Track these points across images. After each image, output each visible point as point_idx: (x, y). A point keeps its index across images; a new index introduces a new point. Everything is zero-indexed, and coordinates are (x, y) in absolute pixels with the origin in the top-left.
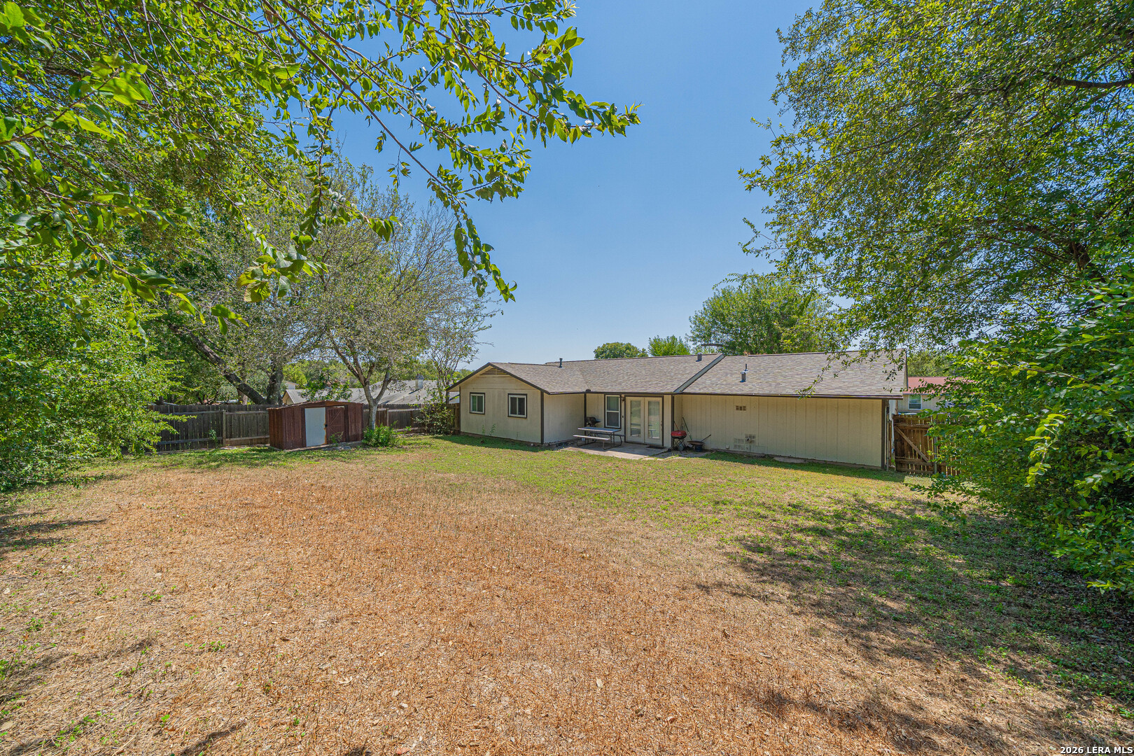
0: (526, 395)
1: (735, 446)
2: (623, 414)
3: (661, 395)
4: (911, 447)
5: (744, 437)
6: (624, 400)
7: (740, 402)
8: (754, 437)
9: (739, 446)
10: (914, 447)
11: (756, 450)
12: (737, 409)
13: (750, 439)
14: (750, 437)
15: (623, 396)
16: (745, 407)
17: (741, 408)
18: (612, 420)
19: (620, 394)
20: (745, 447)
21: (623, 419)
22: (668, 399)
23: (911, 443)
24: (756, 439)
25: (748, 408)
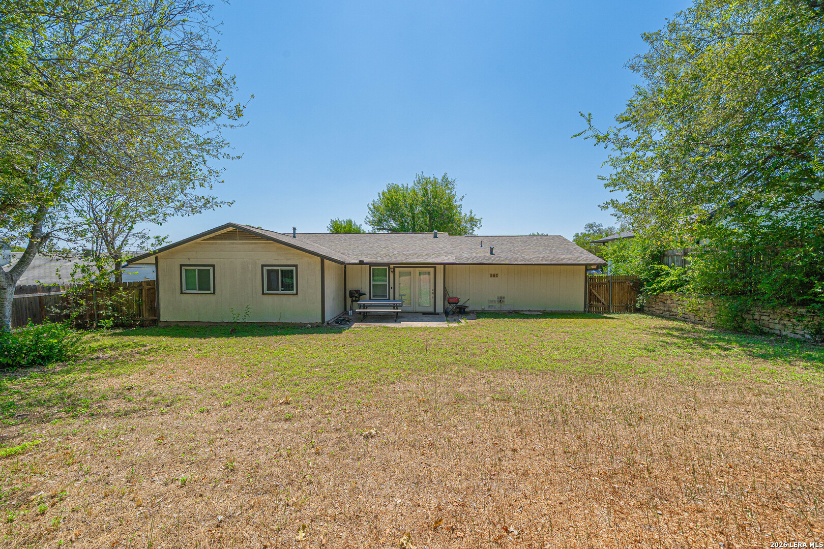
0: (296, 266)
1: (489, 306)
2: (392, 285)
3: (433, 265)
4: (596, 296)
5: (496, 299)
6: (394, 272)
7: (493, 270)
8: (504, 298)
9: (492, 306)
10: (598, 296)
11: (506, 308)
12: (491, 276)
13: (501, 300)
14: (501, 298)
15: (391, 267)
16: (497, 274)
17: (494, 275)
18: (380, 292)
19: (388, 264)
20: (497, 307)
21: (392, 291)
22: (440, 268)
23: (596, 294)
24: (506, 300)
25: (499, 275)
